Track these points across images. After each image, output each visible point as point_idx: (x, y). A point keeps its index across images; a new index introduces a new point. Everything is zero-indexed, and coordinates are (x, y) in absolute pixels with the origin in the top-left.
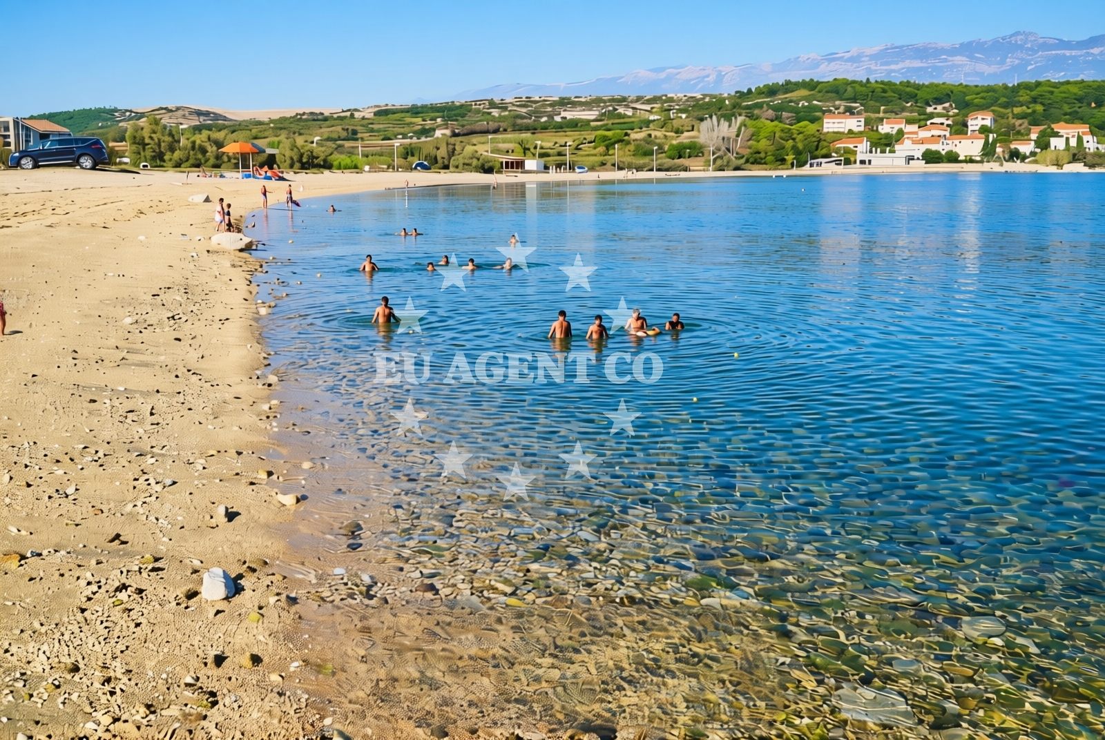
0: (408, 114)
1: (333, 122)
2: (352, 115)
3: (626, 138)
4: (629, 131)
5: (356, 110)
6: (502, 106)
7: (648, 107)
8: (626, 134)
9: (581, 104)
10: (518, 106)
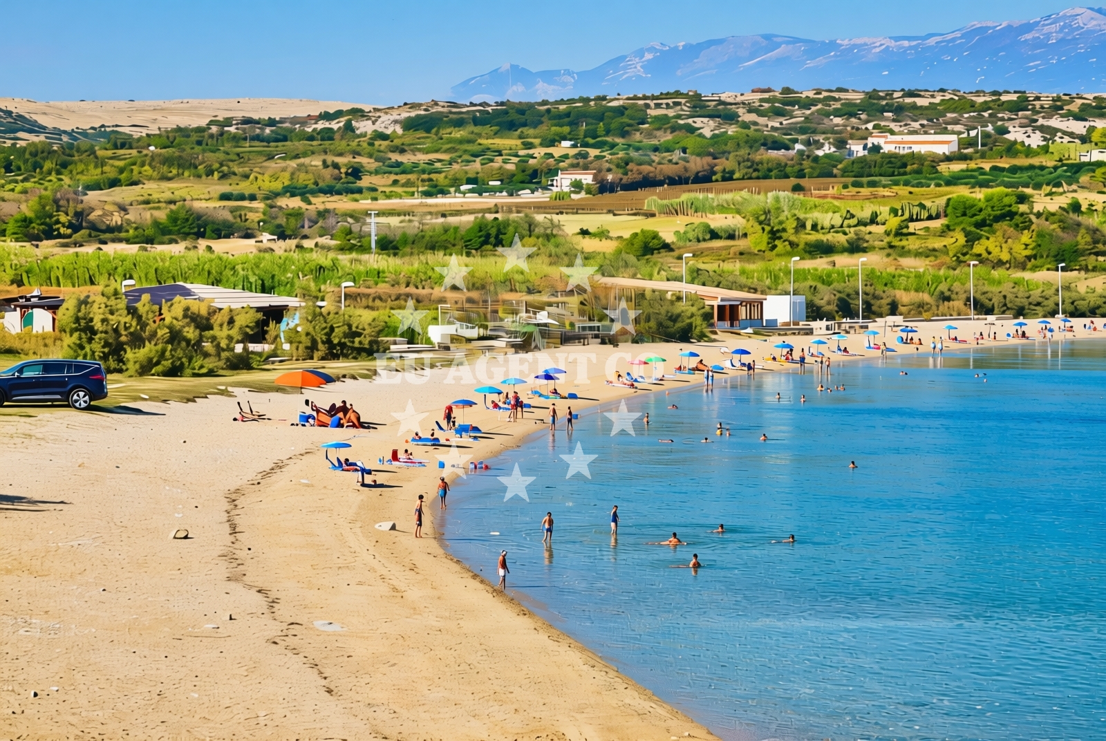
0: (487, 129)
1: (300, 145)
2: (349, 128)
3: (1023, 208)
4: (1028, 191)
5: (358, 113)
6: (724, 113)
7: (1079, 127)
8: (1022, 199)
9: (917, 112)
10: (761, 113)
